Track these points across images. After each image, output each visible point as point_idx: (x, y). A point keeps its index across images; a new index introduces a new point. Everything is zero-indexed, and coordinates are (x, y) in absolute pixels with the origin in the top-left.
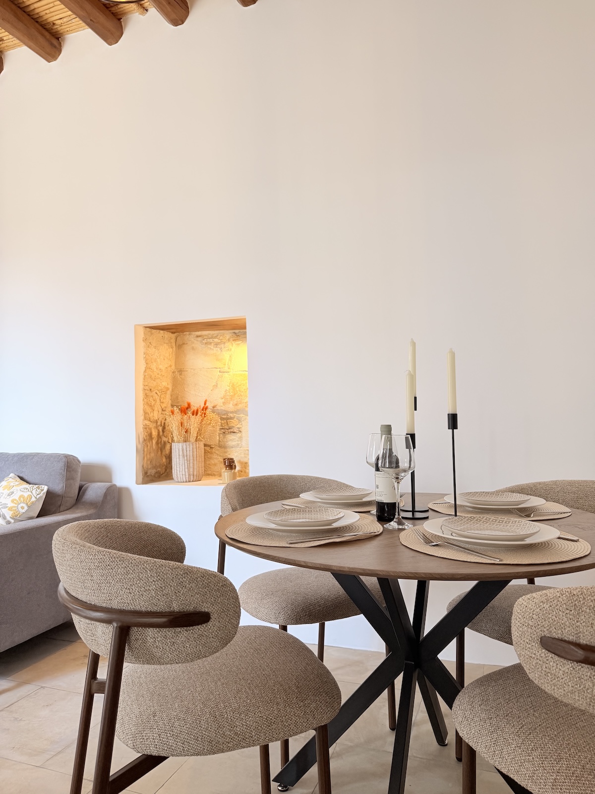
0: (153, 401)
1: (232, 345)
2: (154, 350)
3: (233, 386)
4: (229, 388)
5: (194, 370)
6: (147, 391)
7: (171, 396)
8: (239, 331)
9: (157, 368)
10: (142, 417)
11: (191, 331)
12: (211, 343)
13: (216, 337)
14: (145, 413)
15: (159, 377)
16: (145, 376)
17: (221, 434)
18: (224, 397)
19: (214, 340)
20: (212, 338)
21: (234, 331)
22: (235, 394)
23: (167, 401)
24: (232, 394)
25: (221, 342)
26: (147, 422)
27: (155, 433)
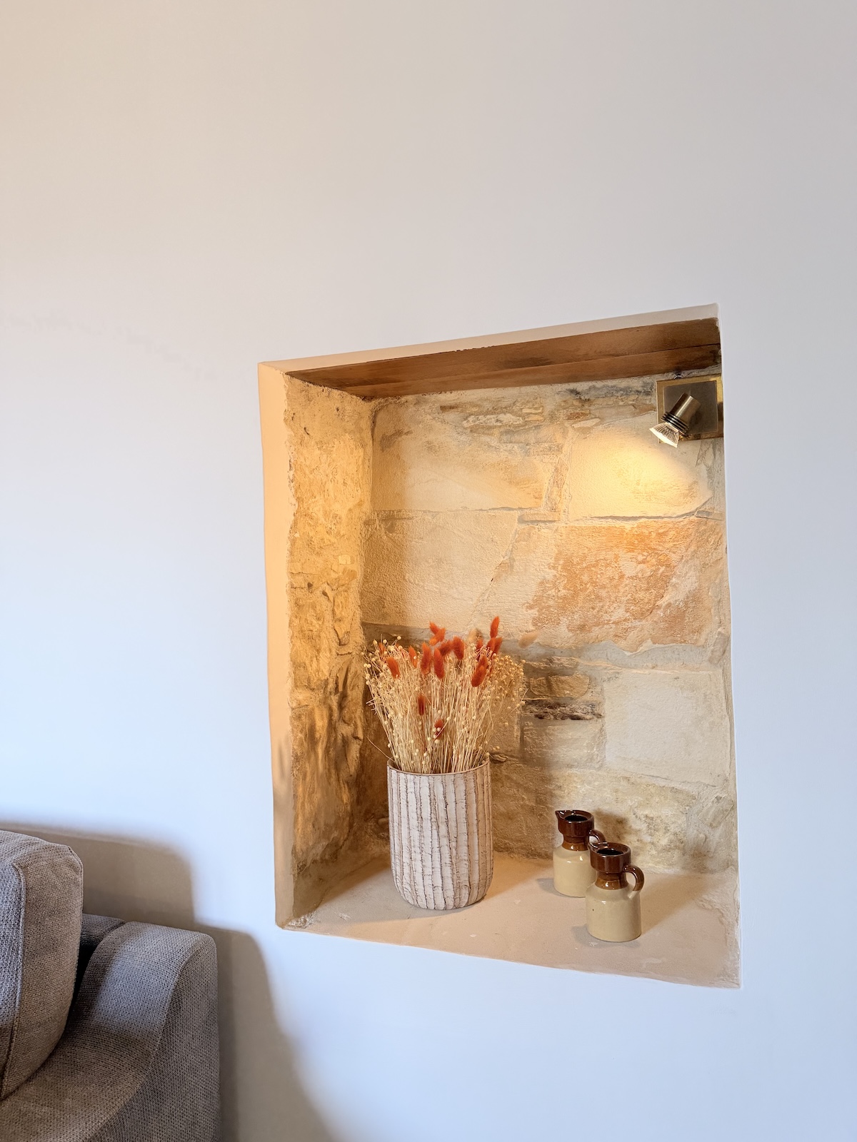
0: (315, 622)
1: (565, 433)
2: (317, 452)
3: (569, 568)
4: (554, 572)
5: (434, 515)
6: (299, 593)
7: (362, 594)
8: (591, 384)
9: (326, 514)
10: (289, 684)
11: (425, 392)
12: (490, 428)
13: (506, 410)
14: (297, 665)
15: (333, 540)
16: (293, 542)
17: (527, 718)
18: (537, 602)
19: (501, 417)
20: (494, 411)
21: (572, 386)
22: (575, 594)
23: (351, 613)
24: (563, 592)
25: (526, 423)
26: (303, 695)
27: (321, 724)
